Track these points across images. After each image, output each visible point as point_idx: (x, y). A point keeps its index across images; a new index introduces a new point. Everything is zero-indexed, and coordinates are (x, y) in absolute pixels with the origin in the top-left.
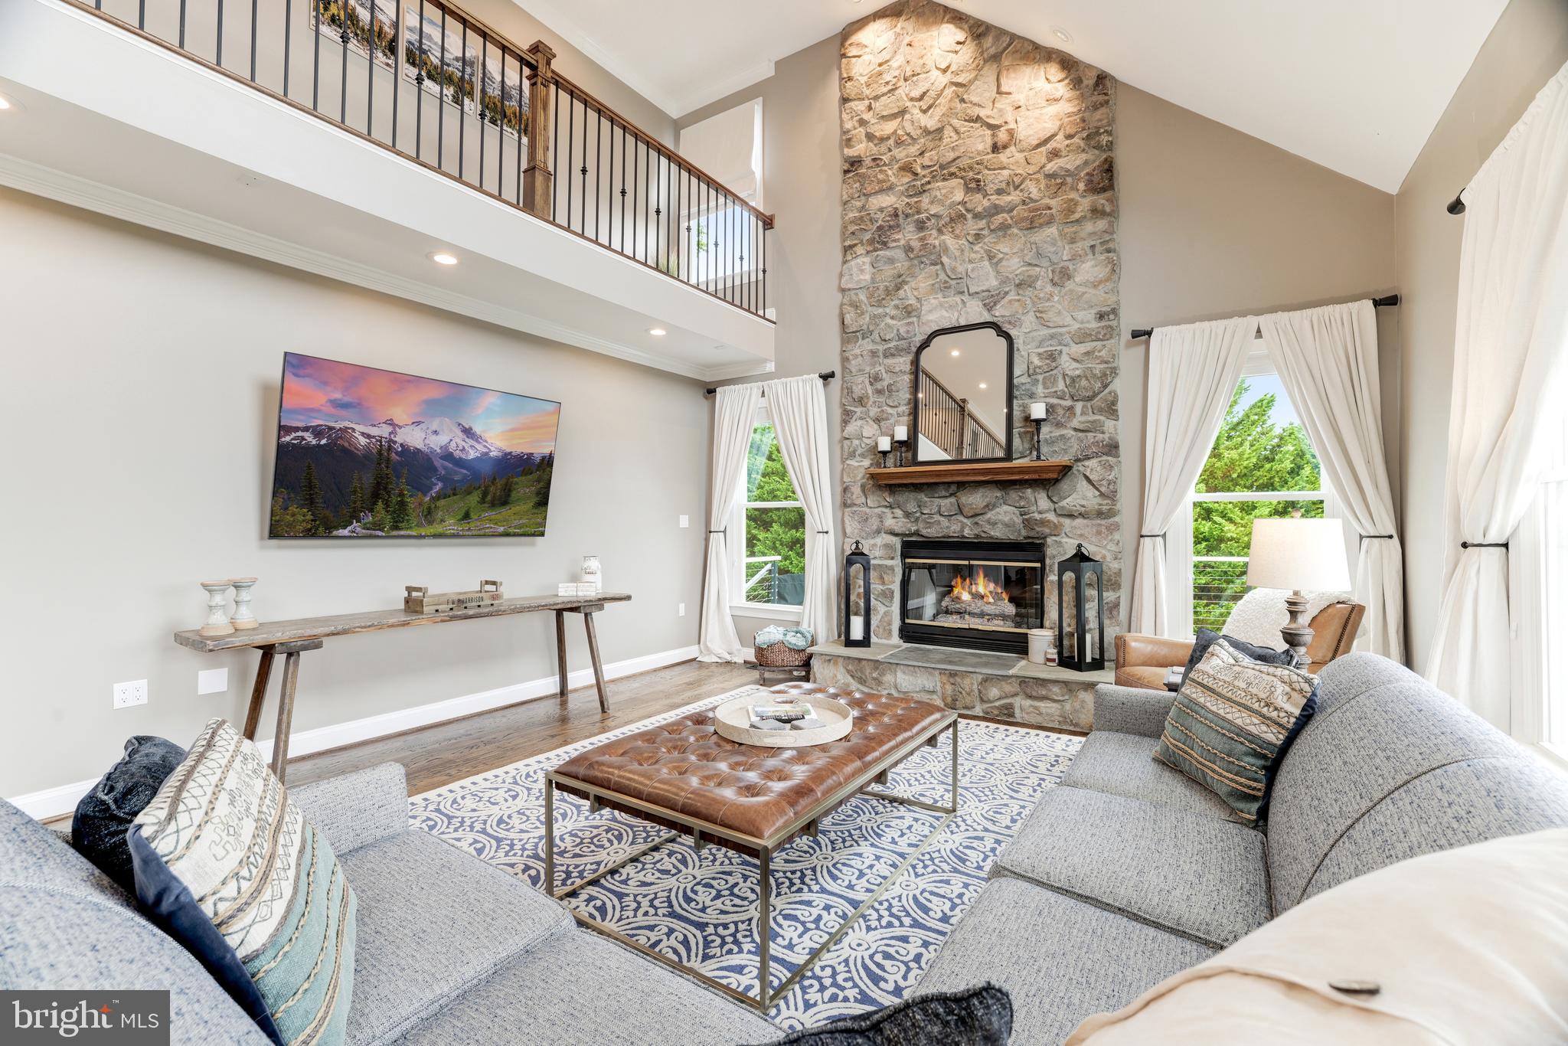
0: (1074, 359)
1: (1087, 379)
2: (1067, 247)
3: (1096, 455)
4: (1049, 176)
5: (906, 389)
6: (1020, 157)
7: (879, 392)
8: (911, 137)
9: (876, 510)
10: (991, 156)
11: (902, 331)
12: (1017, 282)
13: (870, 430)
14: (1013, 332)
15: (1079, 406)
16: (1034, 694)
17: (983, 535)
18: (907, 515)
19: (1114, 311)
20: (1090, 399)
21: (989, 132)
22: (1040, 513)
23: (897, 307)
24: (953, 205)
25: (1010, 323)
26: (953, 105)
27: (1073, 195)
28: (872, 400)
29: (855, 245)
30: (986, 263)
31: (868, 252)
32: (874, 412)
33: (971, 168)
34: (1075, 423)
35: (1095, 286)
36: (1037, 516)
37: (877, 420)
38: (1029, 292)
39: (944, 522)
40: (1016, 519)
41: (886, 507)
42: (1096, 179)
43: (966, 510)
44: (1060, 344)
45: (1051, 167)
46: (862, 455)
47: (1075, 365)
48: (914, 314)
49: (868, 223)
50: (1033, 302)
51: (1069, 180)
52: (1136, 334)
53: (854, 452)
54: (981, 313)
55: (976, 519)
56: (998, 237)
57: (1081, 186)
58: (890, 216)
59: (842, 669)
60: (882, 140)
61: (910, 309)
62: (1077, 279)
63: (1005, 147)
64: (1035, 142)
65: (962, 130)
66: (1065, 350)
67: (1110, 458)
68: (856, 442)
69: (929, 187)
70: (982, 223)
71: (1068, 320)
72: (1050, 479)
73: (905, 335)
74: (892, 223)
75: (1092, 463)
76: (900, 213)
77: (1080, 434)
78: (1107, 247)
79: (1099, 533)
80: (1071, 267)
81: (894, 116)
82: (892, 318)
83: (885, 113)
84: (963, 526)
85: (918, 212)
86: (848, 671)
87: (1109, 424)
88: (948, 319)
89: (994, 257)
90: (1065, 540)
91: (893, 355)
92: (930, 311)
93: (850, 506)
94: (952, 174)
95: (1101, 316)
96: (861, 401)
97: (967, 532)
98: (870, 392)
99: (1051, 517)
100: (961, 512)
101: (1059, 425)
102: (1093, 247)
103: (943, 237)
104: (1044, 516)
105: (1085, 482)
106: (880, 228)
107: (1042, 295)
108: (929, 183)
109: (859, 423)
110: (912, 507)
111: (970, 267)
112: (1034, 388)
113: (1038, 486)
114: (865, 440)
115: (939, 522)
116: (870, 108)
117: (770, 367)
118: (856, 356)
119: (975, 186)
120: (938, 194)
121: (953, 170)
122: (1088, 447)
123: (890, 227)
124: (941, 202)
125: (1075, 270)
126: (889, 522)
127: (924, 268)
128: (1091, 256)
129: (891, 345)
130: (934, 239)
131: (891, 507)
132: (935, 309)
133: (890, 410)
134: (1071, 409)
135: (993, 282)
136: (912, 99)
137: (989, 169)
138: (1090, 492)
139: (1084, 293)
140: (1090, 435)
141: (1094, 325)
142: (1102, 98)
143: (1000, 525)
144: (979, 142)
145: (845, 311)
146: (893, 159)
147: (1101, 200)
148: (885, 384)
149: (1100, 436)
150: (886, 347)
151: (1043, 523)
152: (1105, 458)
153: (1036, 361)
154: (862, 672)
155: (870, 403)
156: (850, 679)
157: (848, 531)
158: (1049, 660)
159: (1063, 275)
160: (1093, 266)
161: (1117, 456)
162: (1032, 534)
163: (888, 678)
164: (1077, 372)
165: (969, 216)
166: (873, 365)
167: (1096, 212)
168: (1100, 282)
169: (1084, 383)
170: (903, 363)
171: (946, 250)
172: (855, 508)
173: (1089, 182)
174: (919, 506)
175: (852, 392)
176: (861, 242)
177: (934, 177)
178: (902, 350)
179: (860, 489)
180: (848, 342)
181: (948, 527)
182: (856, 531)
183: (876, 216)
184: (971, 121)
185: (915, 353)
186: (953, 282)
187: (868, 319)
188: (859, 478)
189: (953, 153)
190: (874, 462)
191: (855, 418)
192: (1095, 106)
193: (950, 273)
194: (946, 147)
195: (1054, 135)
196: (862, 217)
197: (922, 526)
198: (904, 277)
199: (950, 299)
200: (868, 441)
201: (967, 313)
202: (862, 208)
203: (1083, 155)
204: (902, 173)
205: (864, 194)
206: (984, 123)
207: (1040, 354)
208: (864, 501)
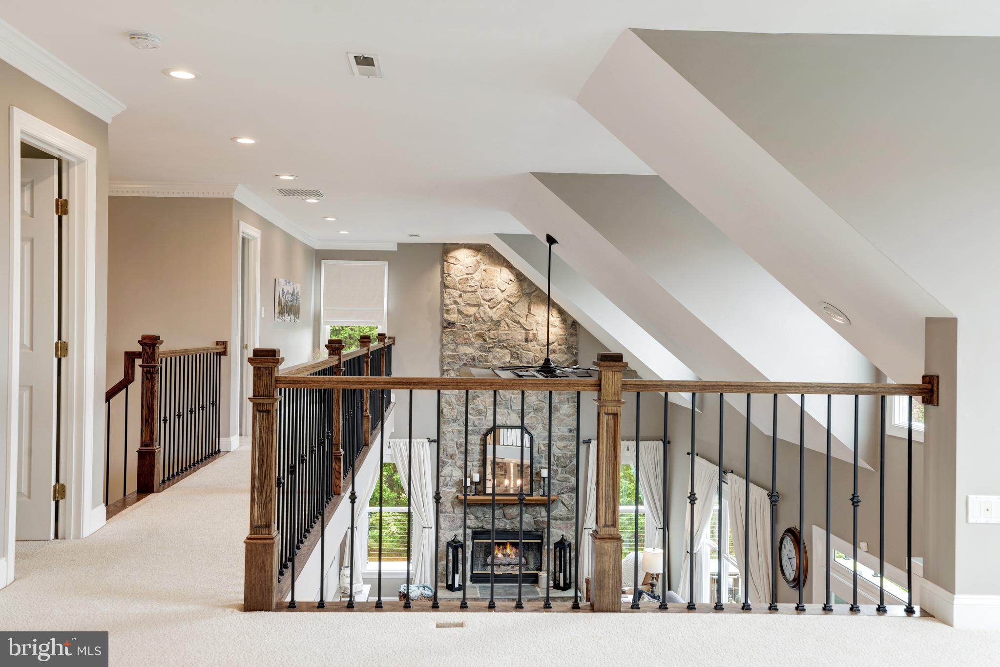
0: (558, 448)
1: (564, 458)
2: (557, 397)
3: (567, 492)
5: (478, 453)
6: (538, 347)
7: (462, 453)
8: (484, 320)
9: (459, 515)
10: (524, 343)
11: (476, 423)
12: (535, 408)
13: (457, 474)
14: (532, 432)
15: (560, 470)
17: (515, 528)
18: (477, 518)
19: (576, 430)
20: (565, 467)
21: (524, 331)
22: (542, 517)
23: (473, 409)
24: (505, 362)
25: (531, 427)
26: (507, 311)
28: (458, 456)
29: (449, 370)
32: (459, 463)
33: (515, 347)
34: (558, 478)
35: (568, 417)
36: (541, 519)
37: (461, 468)
38: (540, 414)
39: (496, 522)
40: (531, 520)
43: (508, 516)
44: (553, 441)
45: (552, 357)
46: (452, 486)
47: (559, 451)
48: (483, 414)
49: (458, 360)
50: (542, 419)
52: (584, 442)
53: (447, 484)
54: (517, 421)
55: (512, 521)
58: (471, 359)
60: (467, 316)
61: (481, 411)
62: (561, 412)
63: (531, 341)
64: (545, 343)
65: (511, 326)
66: (555, 443)
67: (572, 494)
68: (449, 479)
69: (492, 349)
71: (557, 430)
73: (478, 425)
74: (471, 363)
75: (565, 496)
76: (476, 359)
77: (560, 482)
78: (573, 399)
79: (567, 527)
80: (558, 406)
81: (474, 306)
83: (469, 302)
84: (506, 524)
85: (486, 361)
87: (572, 479)
88: (501, 421)
89: (525, 394)
90: (552, 530)
91: (471, 434)
93: (444, 513)
94: (505, 347)
95: (570, 431)
96: (452, 457)
97: (508, 527)
98: (457, 452)
99: (547, 519)
100: (505, 516)
102: (568, 399)
104: (544, 519)
105: (561, 504)
106: (465, 365)
107: (545, 417)
108: (493, 347)
109: (450, 468)
110: (480, 514)
111: (513, 396)
112: (541, 460)
113: (541, 505)
114: (453, 477)
116: (460, 296)
118: (449, 432)
119: (515, 356)
120: (497, 355)
121: (505, 344)
122: (563, 489)
124: (499, 360)
125: (560, 407)
127: (488, 392)
128: (567, 403)
129: (470, 428)
131: (468, 514)
133: (469, 463)
134: (557, 470)
136: (484, 300)
137: (524, 350)
138: (564, 509)
139: (564, 419)
140: (564, 483)
141: (567, 434)
142: (574, 331)
143: (524, 523)
144: (520, 335)
146: (472, 328)
149: (568, 484)
151: (543, 522)
152: (570, 494)
153: (543, 448)
155: (457, 458)
157: (443, 526)
158: (550, 587)
159: (555, 409)
160: (568, 408)
162: (538, 527)
164: (560, 455)
166: (459, 438)
168: (570, 415)
169: (562, 460)
170: (477, 439)
172: (446, 514)
174: (483, 514)
175: (446, 451)
176: (453, 369)
177: (495, 345)
178: (476, 432)
179: (450, 504)
180: (444, 423)
181: (498, 524)
182: (448, 526)
183: (462, 357)
184: (515, 322)
185: (483, 435)
186: (504, 402)
187: (456, 413)
188: (450, 498)
189: (505, 336)
190: (461, 490)
191: (447, 466)
192: (572, 335)
193: (502, 398)
194: (503, 331)
195: (554, 343)
196: (454, 356)
197: (484, 523)
198: (477, 393)
199: (501, 410)
200: (455, 478)
201: (510, 419)
202: (454, 350)
203: (565, 356)
204: (478, 338)
205: (455, 343)
206: (522, 326)
207: (544, 444)
208: (452, 510)
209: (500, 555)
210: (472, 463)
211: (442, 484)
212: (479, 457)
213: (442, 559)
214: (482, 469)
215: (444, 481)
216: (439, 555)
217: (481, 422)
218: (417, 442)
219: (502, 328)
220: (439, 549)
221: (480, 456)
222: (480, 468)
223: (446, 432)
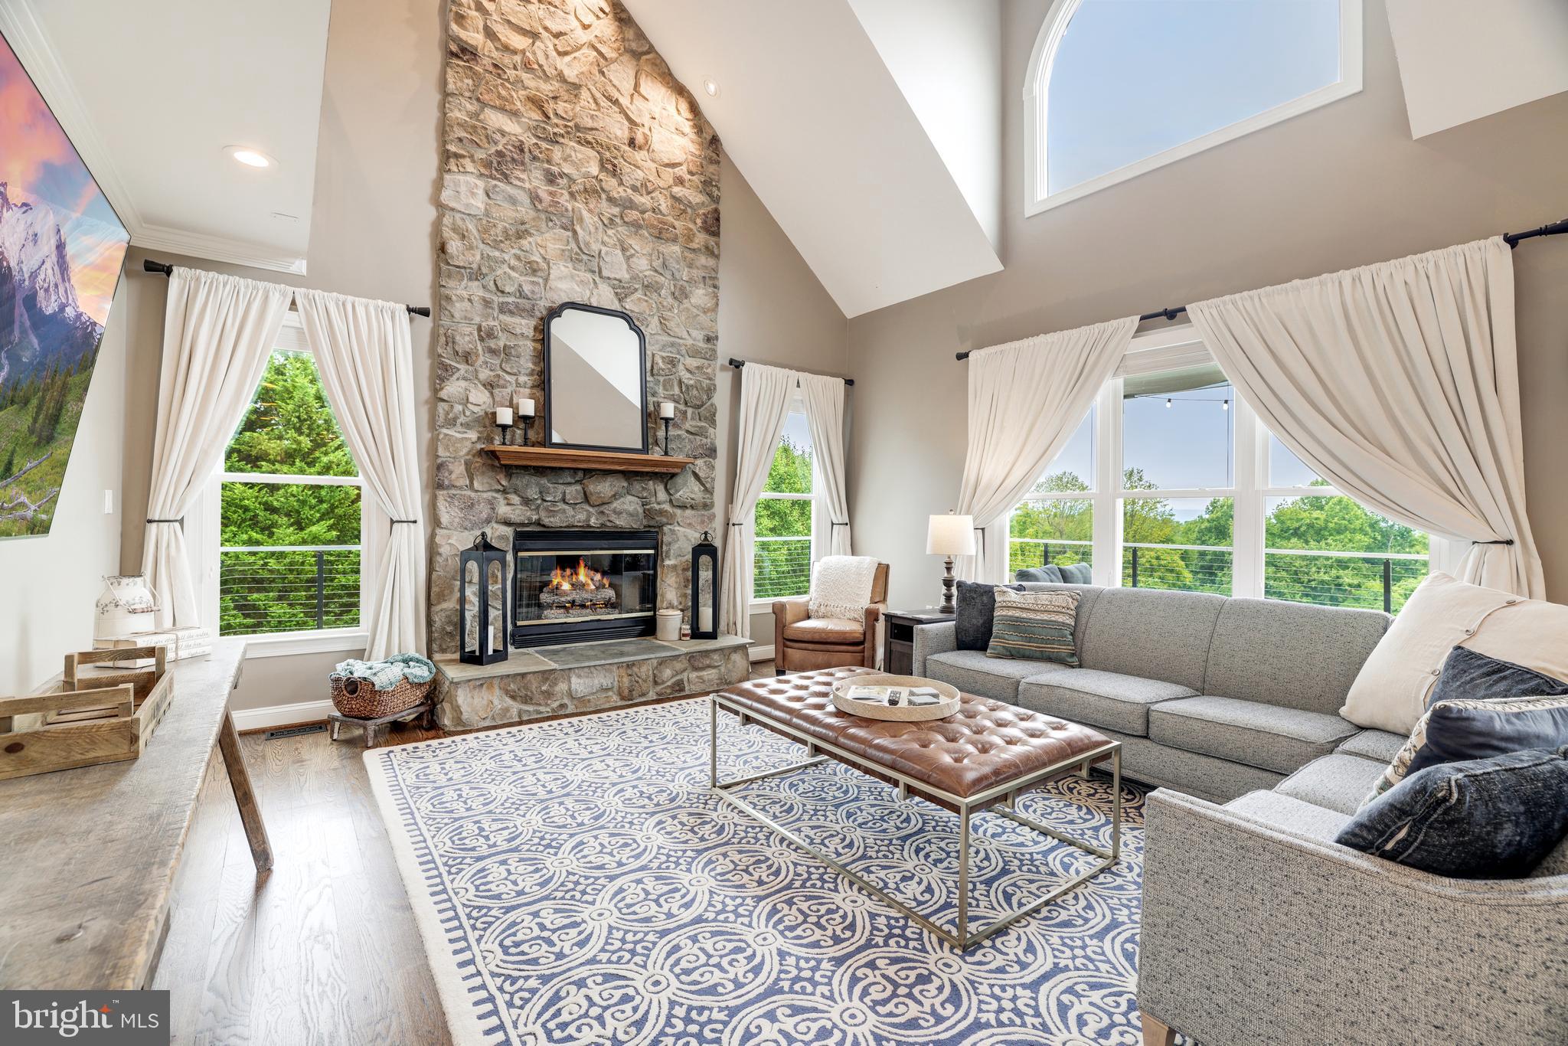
0: (688, 370)
1: (697, 390)
2: (686, 269)
3: (701, 456)
4: (674, 197)
5: (528, 357)
6: (653, 166)
7: (493, 352)
8: (543, 71)
9: (485, 495)
10: (627, 148)
11: (527, 288)
12: (645, 283)
13: (480, 398)
14: (644, 331)
15: (690, 411)
16: (700, 665)
17: (609, 524)
18: (526, 502)
19: (717, 338)
20: (699, 407)
21: (627, 123)
22: (659, 504)
23: (518, 258)
24: (587, 176)
25: (641, 320)
26: (592, 70)
27: (691, 226)
28: (481, 359)
29: (463, 157)
30: (619, 252)
31: (482, 175)
32: (485, 374)
33: (608, 148)
35: (705, 312)
36: (657, 507)
37: (490, 386)
38: (655, 296)
39: (570, 511)
40: (638, 509)
41: (498, 491)
42: (710, 221)
43: (593, 499)
44: (679, 353)
45: (677, 190)
46: (467, 426)
47: (688, 375)
48: (539, 274)
49: (483, 138)
50: (658, 308)
51: (689, 210)
52: (731, 362)
53: (455, 419)
54: (613, 301)
55: (602, 509)
56: (630, 232)
57: (699, 221)
58: (513, 146)
59: (497, 692)
60: (507, 48)
61: (535, 266)
62: (692, 301)
63: (640, 148)
64: (667, 161)
65: (602, 104)
66: (682, 359)
67: (710, 459)
68: (458, 408)
69: (561, 140)
70: (616, 210)
71: (685, 335)
72: (666, 476)
73: (528, 295)
74: (515, 156)
75: (700, 462)
76: (526, 150)
77: (691, 436)
78: (711, 280)
79: (703, 523)
80: (688, 289)
81: (524, 32)
82: (512, 268)
83: (512, 19)
84: (590, 516)
85: (549, 162)
86: (506, 692)
87: (711, 430)
88: (580, 295)
89: (627, 250)
90: (677, 528)
91: (511, 313)
92: (560, 278)
93: (448, 488)
94: (589, 143)
95: (709, 339)
96: (467, 357)
97: (593, 521)
98: (480, 348)
99: (667, 507)
100: (586, 499)
101: (676, 426)
102: (704, 278)
103: (576, 204)
104: (662, 506)
105: (694, 479)
106: (500, 154)
107: (665, 304)
108: (563, 136)
109: (463, 384)
110: (533, 493)
111: (604, 249)
112: (657, 389)
113: (657, 479)
114: (469, 405)
115: (564, 511)
117: (300, 267)
118: (461, 299)
119: (611, 169)
120: (573, 154)
121: (590, 138)
122: (696, 448)
123: (513, 159)
124: (575, 165)
125: (691, 292)
126: (503, 510)
127: (552, 228)
128: (702, 285)
129: (510, 300)
130: (564, 199)
131: (504, 492)
132: (565, 278)
133: (508, 377)
134: (685, 414)
135: (625, 276)
136: (546, 29)
137: (626, 161)
138: (697, 487)
139: (696, 315)
140: (698, 438)
141: (702, 344)
142: (714, 156)
143: (624, 515)
145: (445, 235)
146: (520, 81)
147: (712, 241)
148: (501, 344)
149: (705, 440)
150: (501, 300)
151: (661, 512)
152: (707, 459)
153: (661, 365)
154: (526, 688)
155: (480, 362)
156: (509, 702)
157: (445, 519)
158: (684, 635)
159: (681, 294)
160: (703, 295)
161: (715, 458)
162: (652, 523)
163: (562, 687)
164: (692, 382)
165: (604, 196)
166: (486, 317)
167: (710, 252)
168: (708, 310)
169: (695, 392)
170: (525, 326)
171: (581, 220)
172: (453, 491)
173: (705, 222)
174: (541, 493)
175: (454, 342)
176: (472, 157)
177: (568, 133)
178: (524, 310)
179: (463, 468)
180: (449, 276)
181: (573, 516)
182: (457, 520)
183: (494, 136)
184: (609, 98)
185: (542, 319)
186: (585, 257)
187: (478, 257)
188: (462, 454)
189: (590, 121)
190: (488, 435)
191: (455, 377)
192: (712, 161)
193: (582, 246)
194: (583, 110)
195: (680, 164)
196: (474, 127)
197: (543, 514)
198: (527, 226)
199: (581, 274)
200: (476, 409)
201: (599, 295)
202: (475, 115)
203: (700, 196)
204: (530, 105)
205: (478, 100)
206: (623, 112)
207: (663, 358)
208: (468, 483)
209: (566, 586)
210: (514, 378)
211: (442, 419)
212: (531, 365)
213: (442, 597)
214: (539, 393)
215: (447, 413)
216: (435, 589)
217: (536, 289)
218: (376, 308)
219: (583, 103)
220: (434, 576)
221: (535, 364)
222: (534, 391)
223: (454, 298)
